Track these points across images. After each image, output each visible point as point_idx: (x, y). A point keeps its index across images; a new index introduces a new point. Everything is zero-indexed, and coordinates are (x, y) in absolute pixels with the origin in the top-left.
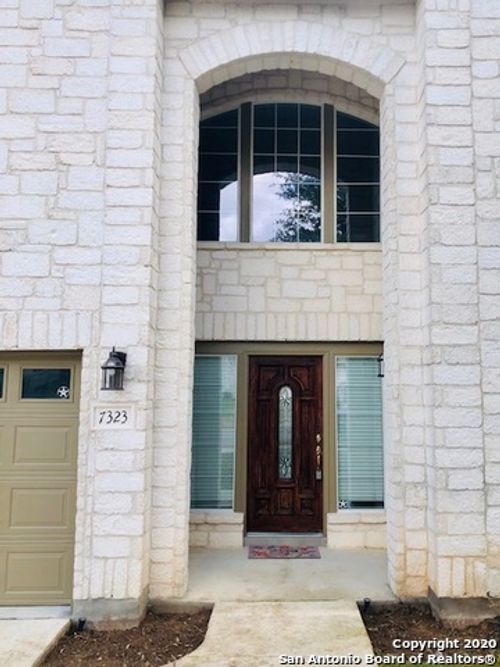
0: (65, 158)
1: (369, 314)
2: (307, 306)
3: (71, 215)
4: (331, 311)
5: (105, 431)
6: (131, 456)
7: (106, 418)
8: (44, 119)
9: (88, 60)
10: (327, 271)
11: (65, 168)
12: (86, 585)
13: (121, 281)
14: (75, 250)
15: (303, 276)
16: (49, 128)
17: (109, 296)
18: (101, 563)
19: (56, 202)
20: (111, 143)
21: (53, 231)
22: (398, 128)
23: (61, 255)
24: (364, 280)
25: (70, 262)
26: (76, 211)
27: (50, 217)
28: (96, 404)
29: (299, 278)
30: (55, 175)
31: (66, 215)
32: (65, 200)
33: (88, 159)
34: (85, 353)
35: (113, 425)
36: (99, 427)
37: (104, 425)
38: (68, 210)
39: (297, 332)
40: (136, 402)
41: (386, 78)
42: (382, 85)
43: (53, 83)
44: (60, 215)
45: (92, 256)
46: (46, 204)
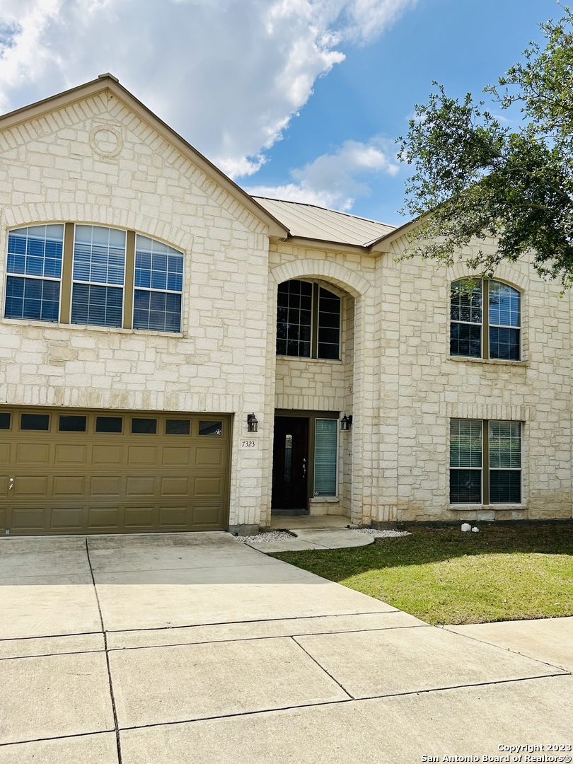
0: (226, 321)
1: (334, 397)
2: (304, 391)
3: (229, 350)
4: (315, 395)
5: (245, 450)
6: (256, 461)
7: (245, 444)
8: (216, 301)
9: (237, 274)
10: (314, 373)
11: (226, 327)
12: (237, 519)
13: (252, 382)
14: (231, 366)
15: (302, 376)
16: (219, 306)
17: (247, 389)
18: (243, 509)
19: (223, 343)
20: (248, 316)
21: (221, 357)
22: (366, 316)
23: (225, 368)
24: (332, 380)
25: (229, 371)
26: (232, 348)
27: (220, 350)
28: (242, 438)
29: (300, 377)
30: (222, 329)
31: (227, 349)
32: (226, 342)
33: (237, 323)
34: (236, 414)
35: (248, 448)
36: (242, 448)
37: (244, 448)
38: (229, 347)
39: (298, 405)
40: (259, 438)
41: (362, 293)
42: (360, 295)
43: (221, 284)
44: (225, 349)
45: (239, 369)
46: (218, 343)
